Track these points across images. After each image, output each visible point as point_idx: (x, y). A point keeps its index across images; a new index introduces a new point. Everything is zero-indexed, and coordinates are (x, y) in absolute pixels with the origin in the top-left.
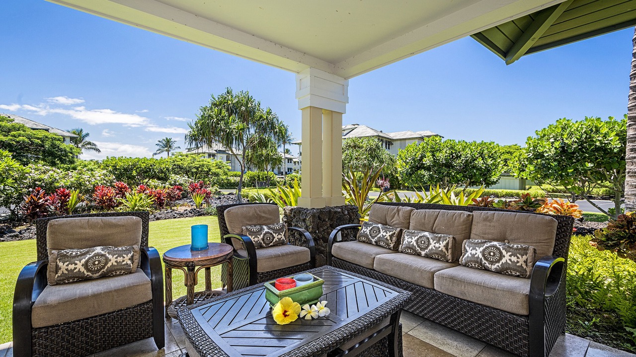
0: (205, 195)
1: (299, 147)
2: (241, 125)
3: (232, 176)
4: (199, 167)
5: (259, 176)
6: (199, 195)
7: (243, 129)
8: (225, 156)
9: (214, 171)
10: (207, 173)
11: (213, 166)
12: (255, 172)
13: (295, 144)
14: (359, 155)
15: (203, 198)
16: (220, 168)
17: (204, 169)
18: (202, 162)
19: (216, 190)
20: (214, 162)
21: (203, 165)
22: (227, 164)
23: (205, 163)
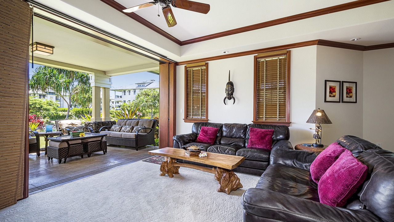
0: (39, 123)
1: (114, 93)
2: (68, 80)
3: (61, 111)
4: (32, 105)
5: (83, 111)
6: (34, 123)
7: (69, 83)
8: (54, 96)
9: (46, 107)
10: (40, 109)
11: (45, 104)
12: (80, 108)
13: (112, 90)
14: (148, 100)
15: (37, 125)
16: (51, 105)
17: (37, 106)
18: (34, 101)
19: (47, 121)
20: (46, 101)
21: (35, 103)
22: (56, 103)
23: (37, 101)
